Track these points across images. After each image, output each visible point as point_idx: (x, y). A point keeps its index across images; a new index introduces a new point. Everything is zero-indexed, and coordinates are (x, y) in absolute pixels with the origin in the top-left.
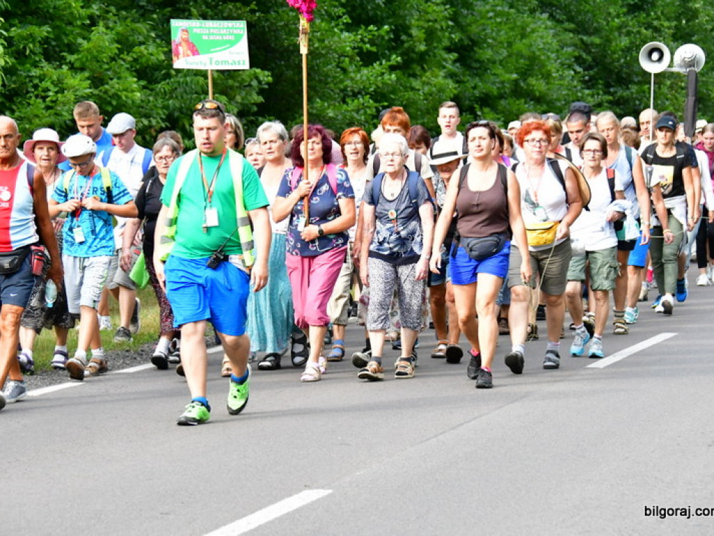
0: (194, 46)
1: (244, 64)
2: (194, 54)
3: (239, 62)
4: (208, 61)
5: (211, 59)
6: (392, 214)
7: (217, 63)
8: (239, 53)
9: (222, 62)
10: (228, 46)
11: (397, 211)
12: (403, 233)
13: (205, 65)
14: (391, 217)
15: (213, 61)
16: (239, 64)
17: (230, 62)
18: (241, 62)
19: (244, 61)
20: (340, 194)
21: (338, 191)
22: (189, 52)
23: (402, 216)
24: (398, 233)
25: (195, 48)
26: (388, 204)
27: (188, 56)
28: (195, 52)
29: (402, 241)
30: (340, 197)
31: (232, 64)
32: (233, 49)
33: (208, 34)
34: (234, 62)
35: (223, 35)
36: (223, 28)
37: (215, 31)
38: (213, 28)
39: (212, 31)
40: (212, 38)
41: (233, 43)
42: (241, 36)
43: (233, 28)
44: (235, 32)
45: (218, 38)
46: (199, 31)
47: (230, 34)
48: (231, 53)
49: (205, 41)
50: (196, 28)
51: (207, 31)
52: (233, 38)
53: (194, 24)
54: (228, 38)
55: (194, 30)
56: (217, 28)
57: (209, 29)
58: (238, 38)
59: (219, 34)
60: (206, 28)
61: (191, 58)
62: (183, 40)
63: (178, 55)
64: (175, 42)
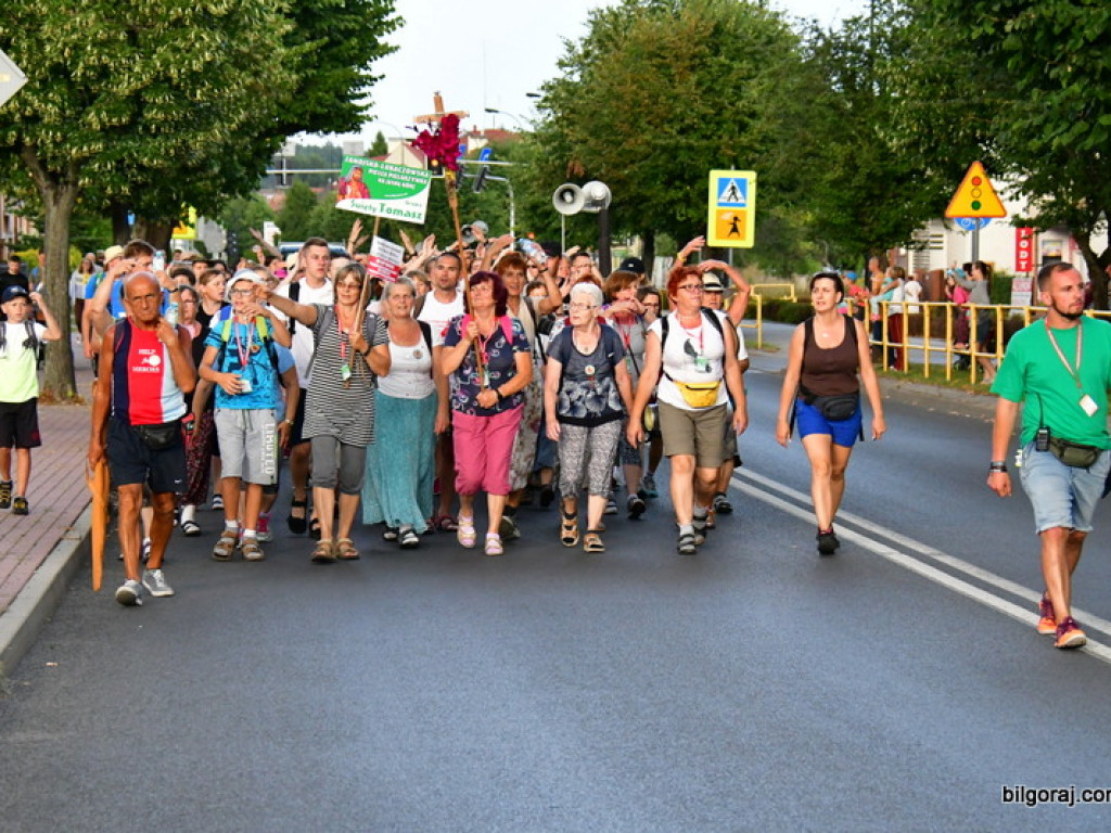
0: (365, 187)
1: (419, 217)
2: (363, 197)
3: (414, 214)
4: (378, 208)
5: (383, 205)
6: (590, 370)
7: (389, 211)
8: (417, 205)
9: (396, 210)
10: (406, 194)
11: (595, 367)
13: (374, 210)
14: (588, 374)
15: (385, 208)
16: (414, 217)
17: (405, 213)
18: (417, 215)
19: (420, 214)
20: (515, 348)
21: (514, 344)
22: (359, 194)
23: (600, 372)
24: (595, 391)
25: (366, 190)
26: (583, 359)
27: (356, 197)
28: (366, 194)
29: (598, 399)
30: (515, 351)
31: (406, 216)
32: (412, 199)
33: (386, 179)
34: (409, 214)
35: (402, 182)
36: (405, 174)
37: (395, 176)
38: (393, 172)
39: (390, 175)
40: (389, 183)
41: (412, 193)
42: (424, 186)
43: (415, 176)
44: (417, 180)
45: (396, 183)
46: (375, 172)
47: (410, 182)
48: (407, 203)
49: (381, 184)
50: (373, 168)
51: (386, 175)
52: (412, 186)
53: (371, 164)
54: (408, 186)
55: (371, 171)
56: (396, 173)
57: (388, 172)
58: (419, 188)
59: (398, 180)
60: (385, 170)
61: (360, 201)
62: (355, 179)
63: (343, 193)
64: (343, 178)
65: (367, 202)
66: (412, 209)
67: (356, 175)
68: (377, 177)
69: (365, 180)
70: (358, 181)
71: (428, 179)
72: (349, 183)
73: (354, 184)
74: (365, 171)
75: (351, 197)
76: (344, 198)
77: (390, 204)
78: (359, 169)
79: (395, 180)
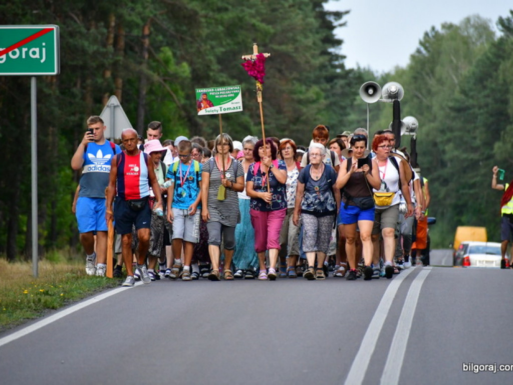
0: (210, 102)
1: (240, 108)
4: (219, 109)
6: (317, 188)
7: (225, 109)
8: (237, 103)
9: (228, 109)
10: (231, 99)
11: (319, 187)
13: (217, 111)
14: (316, 190)
15: (222, 109)
16: (237, 108)
17: (232, 108)
19: (240, 107)
23: (322, 189)
24: (319, 199)
26: (315, 183)
28: (211, 105)
29: (321, 203)
32: (235, 101)
35: (227, 94)
36: (228, 90)
38: (222, 91)
39: (221, 93)
40: (221, 96)
41: (233, 98)
42: (238, 94)
43: (233, 90)
44: (235, 92)
48: (232, 103)
49: (217, 98)
50: (212, 92)
52: (233, 95)
53: (210, 90)
54: (230, 95)
56: (224, 91)
57: (219, 92)
59: (225, 94)
60: (217, 91)
61: (209, 109)
63: (200, 108)
64: (198, 101)
66: (235, 106)
67: (204, 98)
68: (215, 95)
69: (209, 98)
71: (239, 89)
72: (202, 102)
73: (204, 102)
75: (204, 108)
76: (201, 110)
77: (224, 106)
78: (205, 94)
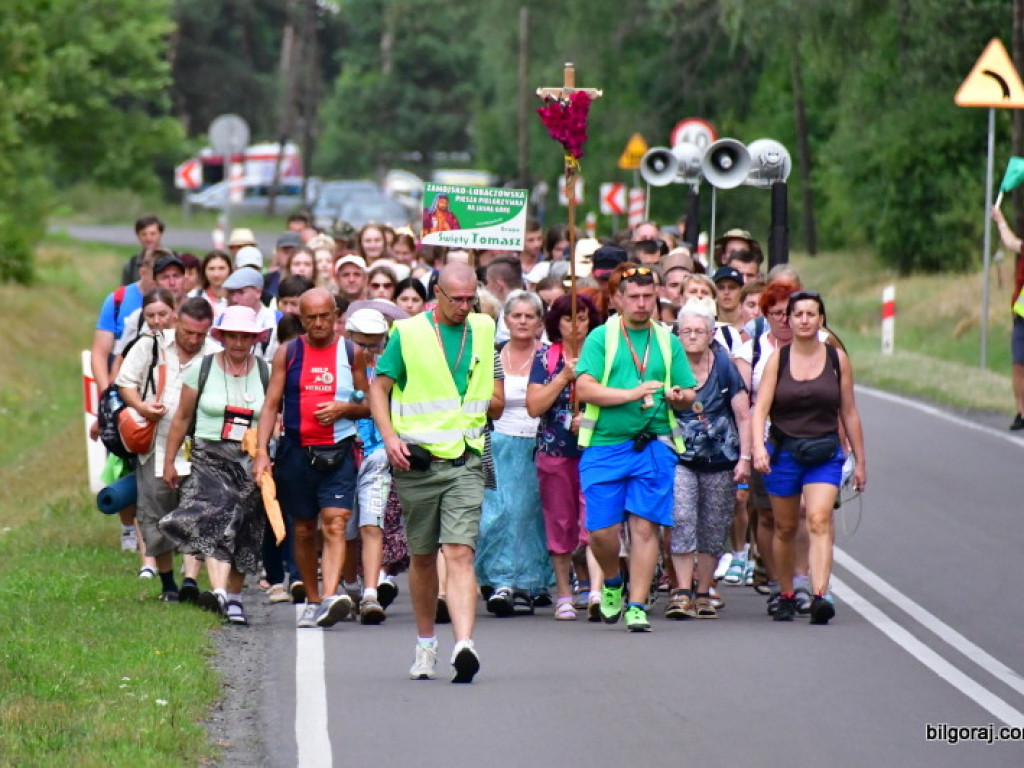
0: (454, 217)
1: (517, 244)
2: (452, 228)
3: (512, 241)
4: (471, 237)
5: (475, 235)
6: (698, 407)
7: (483, 240)
8: (514, 230)
9: (490, 240)
10: (500, 219)
11: (704, 403)
12: (711, 432)
13: (466, 243)
14: (697, 412)
15: (478, 238)
16: (512, 243)
17: (501, 240)
18: (515, 242)
22: (446, 225)
23: (711, 409)
24: (705, 432)
25: (455, 221)
27: (444, 229)
28: (454, 224)
29: (709, 443)
31: (502, 243)
32: (508, 224)
33: (476, 204)
34: (505, 241)
35: (495, 206)
36: (497, 197)
37: (486, 201)
38: (483, 197)
39: (481, 200)
40: (480, 209)
41: (506, 217)
42: (519, 209)
43: (510, 198)
44: (512, 203)
45: (489, 209)
46: (463, 199)
47: (505, 206)
48: (503, 229)
49: (471, 212)
50: (460, 195)
51: (475, 200)
52: (508, 210)
54: (502, 210)
55: (457, 198)
56: (489, 197)
57: (478, 197)
58: (515, 211)
59: (490, 205)
60: (474, 196)
61: (448, 233)
62: (440, 209)
63: (428, 226)
64: (427, 210)
65: (456, 233)
66: (509, 236)
67: (441, 205)
68: (466, 204)
69: (453, 209)
70: (445, 211)
71: (523, 200)
72: (435, 214)
73: (440, 214)
74: (451, 198)
75: (438, 229)
76: (429, 232)
77: (483, 232)
78: (443, 197)
79: (487, 205)
